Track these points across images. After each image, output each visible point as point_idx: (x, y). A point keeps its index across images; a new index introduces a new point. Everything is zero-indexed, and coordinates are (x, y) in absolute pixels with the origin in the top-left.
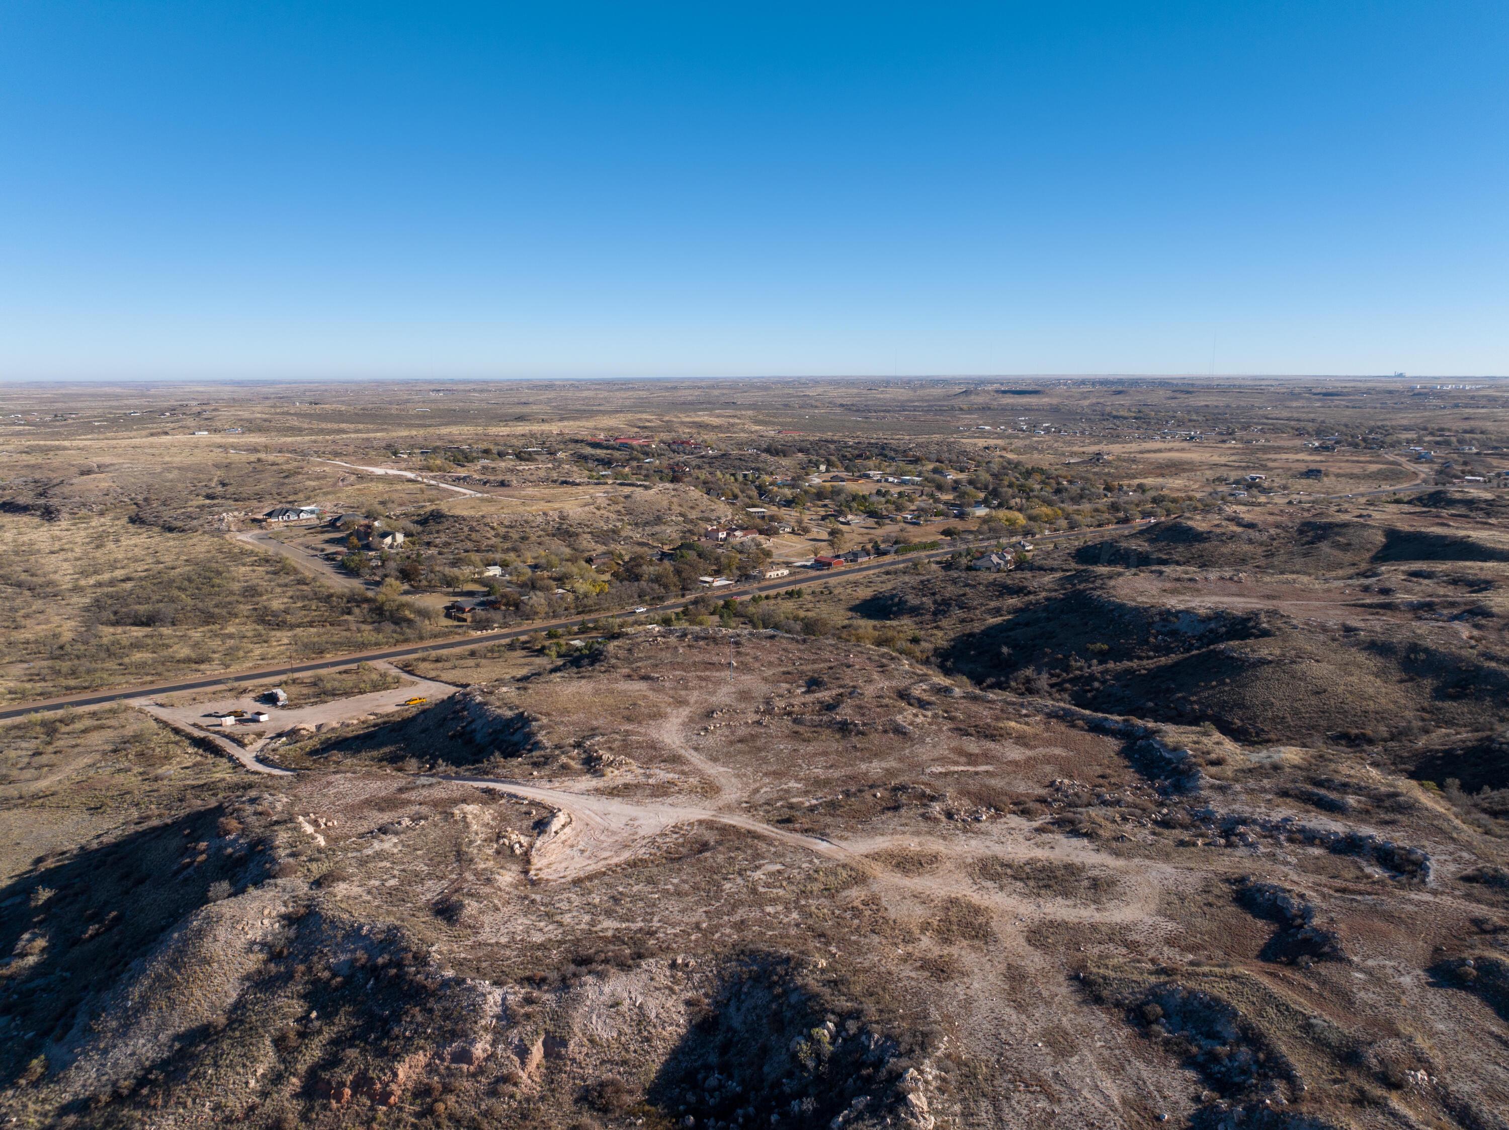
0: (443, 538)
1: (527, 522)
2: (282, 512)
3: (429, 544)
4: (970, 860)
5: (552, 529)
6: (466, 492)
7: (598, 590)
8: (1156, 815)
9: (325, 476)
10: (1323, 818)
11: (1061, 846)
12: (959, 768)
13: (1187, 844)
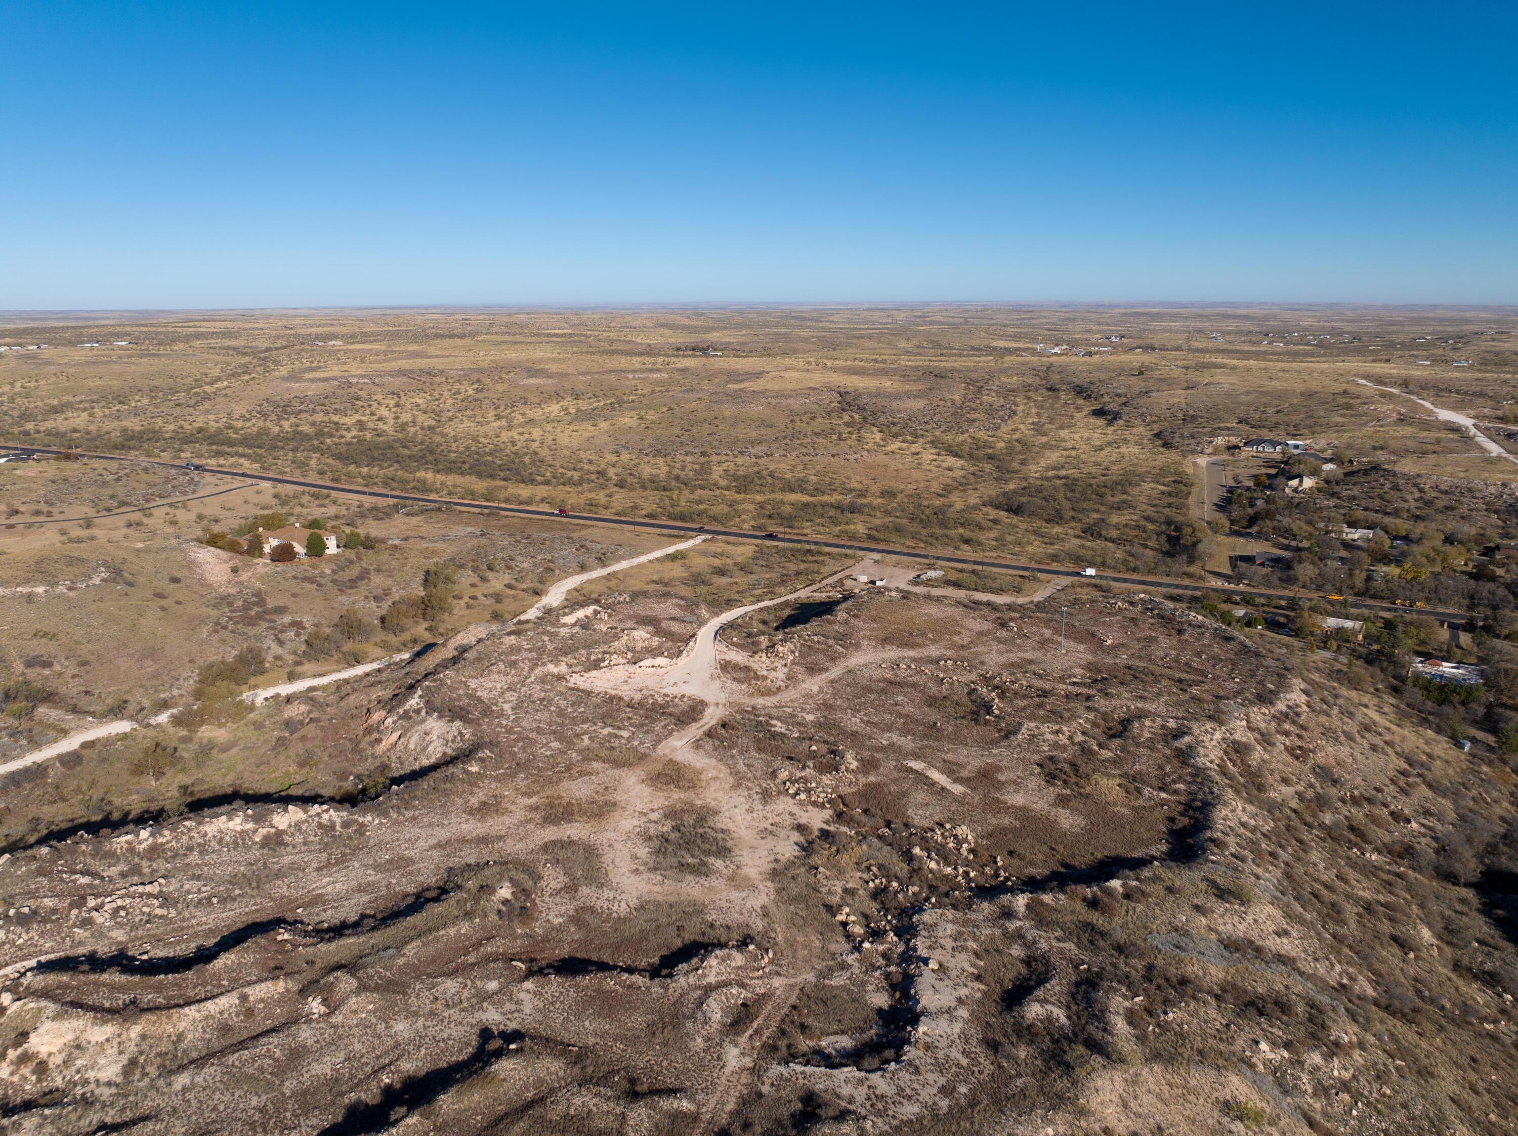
0: (1356, 491)
1: (1470, 490)
2: (1259, 442)
3: (1334, 495)
4: (699, 802)
5: (1499, 505)
6: (1494, 449)
7: (1409, 577)
8: (895, 884)
9: (1366, 414)
10: (963, 992)
11: (769, 842)
12: (936, 775)
13: (832, 910)
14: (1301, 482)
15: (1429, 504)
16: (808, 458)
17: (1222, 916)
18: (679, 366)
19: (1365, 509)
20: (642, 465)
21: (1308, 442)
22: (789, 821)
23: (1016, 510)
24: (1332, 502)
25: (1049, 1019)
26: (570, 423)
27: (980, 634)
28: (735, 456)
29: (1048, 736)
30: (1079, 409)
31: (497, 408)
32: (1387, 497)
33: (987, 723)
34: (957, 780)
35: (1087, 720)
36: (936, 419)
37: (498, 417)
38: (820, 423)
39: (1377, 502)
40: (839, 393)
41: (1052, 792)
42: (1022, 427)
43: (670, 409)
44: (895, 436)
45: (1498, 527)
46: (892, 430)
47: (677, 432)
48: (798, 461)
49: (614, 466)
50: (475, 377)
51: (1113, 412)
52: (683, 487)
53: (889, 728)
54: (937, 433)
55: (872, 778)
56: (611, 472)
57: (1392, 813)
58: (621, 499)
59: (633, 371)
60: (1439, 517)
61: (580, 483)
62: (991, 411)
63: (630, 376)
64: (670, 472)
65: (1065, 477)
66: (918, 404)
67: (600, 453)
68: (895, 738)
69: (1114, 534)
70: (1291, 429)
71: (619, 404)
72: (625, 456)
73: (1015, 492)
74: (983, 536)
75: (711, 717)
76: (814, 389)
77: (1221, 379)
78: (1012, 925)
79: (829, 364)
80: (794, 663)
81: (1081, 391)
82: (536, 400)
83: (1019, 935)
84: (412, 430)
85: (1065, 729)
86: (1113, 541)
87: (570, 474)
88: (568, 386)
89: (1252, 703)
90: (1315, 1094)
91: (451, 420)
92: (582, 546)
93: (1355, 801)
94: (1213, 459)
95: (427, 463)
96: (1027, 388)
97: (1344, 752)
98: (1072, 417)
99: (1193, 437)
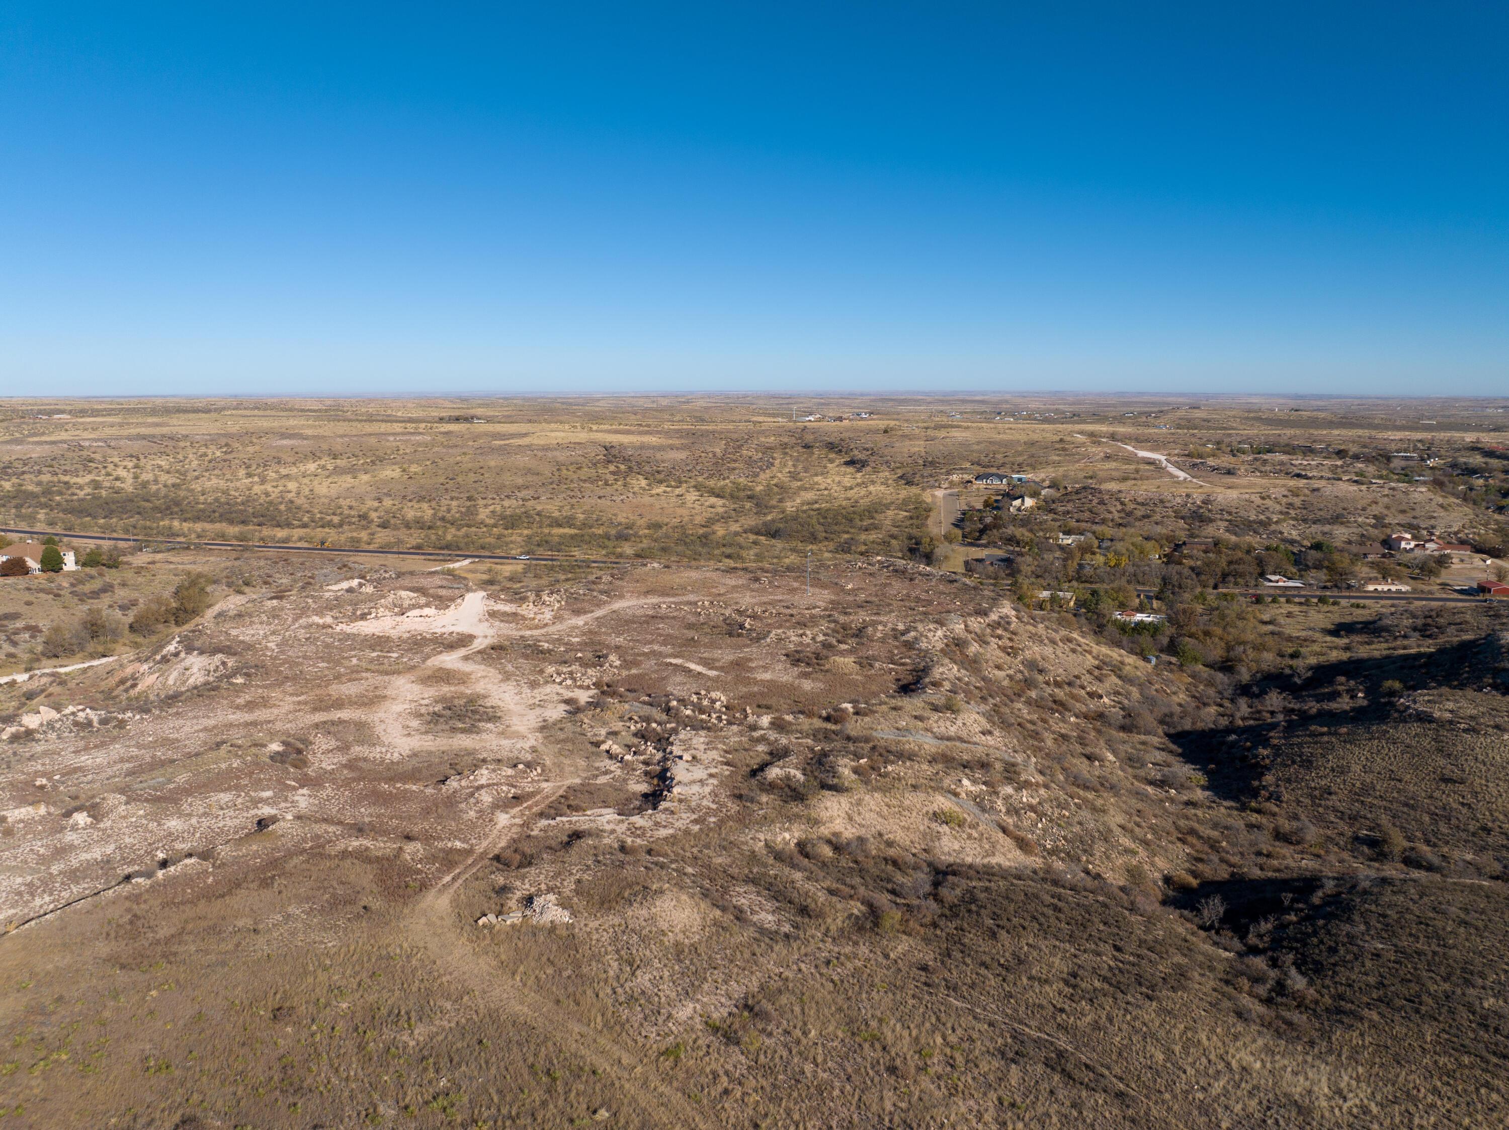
1: (1162, 501)
2: (987, 476)
3: (1051, 511)
4: (469, 692)
5: (1185, 512)
6: (1182, 475)
7: (1112, 564)
8: (654, 725)
9: (1078, 454)
10: (713, 771)
11: (538, 711)
12: (693, 666)
13: (597, 744)
14: (1023, 501)
15: (1129, 514)
16: (574, 501)
17: (937, 722)
18: (442, 430)
19: (1078, 521)
20: (405, 509)
21: (1030, 476)
22: (556, 698)
23: (774, 534)
24: (1050, 516)
25: (788, 777)
26: (328, 477)
27: (734, 587)
28: (502, 500)
29: (793, 638)
30: (831, 461)
31: (248, 467)
32: (1095, 510)
33: (739, 635)
34: (711, 669)
35: (828, 628)
36: (698, 468)
37: (249, 475)
38: (585, 472)
39: (1087, 515)
40: (605, 447)
41: (796, 671)
42: (779, 475)
43: (434, 462)
44: (661, 482)
45: (1185, 529)
46: (656, 476)
47: (442, 480)
48: (565, 502)
49: (376, 510)
50: (223, 441)
51: (861, 461)
52: (448, 525)
53: (651, 642)
54: (700, 479)
55: (634, 671)
56: (373, 515)
57: (1088, 693)
58: (383, 537)
59: (394, 434)
60: (1137, 524)
61: (341, 525)
62: (750, 462)
63: (391, 438)
64: (435, 515)
65: (818, 509)
66: (682, 455)
67: (361, 500)
68: (656, 647)
69: (863, 548)
70: (1016, 467)
71: (379, 460)
72: (388, 502)
73: (773, 521)
74: (744, 553)
75: (479, 644)
76: (579, 443)
77: (956, 434)
78: (756, 734)
79: (595, 427)
80: (559, 609)
81: (831, 447)
82: (291, 460)
83: (763, 739)
84: (154, 488)
85: (808, 632)
86: (862, 554)
87: (329, 518)
88: (325, 447)
89: (970, 615)
90: (1008, 812)
91: (197, 478)
92: (345, 566)
93: (1058, 684)
94: (949, 491)
95: (172, 513)
96: (784, 446)
97: (1048, 651)
98: (825, 467)
99: (931, 476)
